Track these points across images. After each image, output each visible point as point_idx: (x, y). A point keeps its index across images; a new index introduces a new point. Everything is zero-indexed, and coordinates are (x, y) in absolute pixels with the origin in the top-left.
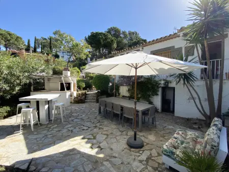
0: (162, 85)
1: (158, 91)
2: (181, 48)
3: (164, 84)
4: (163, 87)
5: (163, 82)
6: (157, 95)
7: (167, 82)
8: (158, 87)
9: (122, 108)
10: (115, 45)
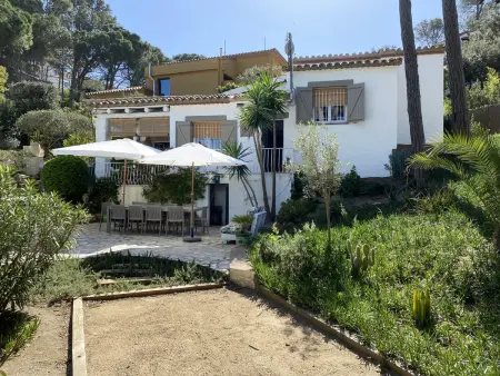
0: (211, 182)
1: (204, 191)
2: (235, 122)
3: (214, 179)
4: (211, 185)
5: (211, 176)
6: (203, 197)
7: (217, 177)
8: (204, 185)
9: (164, 214)
10: (26, 41)
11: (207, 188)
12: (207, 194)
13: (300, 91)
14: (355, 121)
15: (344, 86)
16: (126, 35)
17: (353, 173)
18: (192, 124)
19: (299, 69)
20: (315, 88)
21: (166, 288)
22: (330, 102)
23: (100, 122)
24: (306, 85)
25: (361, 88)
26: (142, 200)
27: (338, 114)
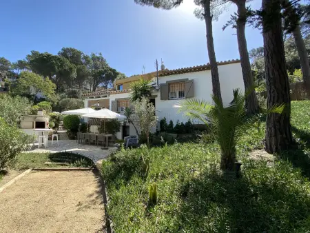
0: (122, 125)
3: (124, 124)
5: (122, 122)
6: (119, 131)
8: (120, 126)
10: (74, 75)
11: (121, 128)
12: (121, 130)
13: (162, 85)
14: (190, 97)
15: (183, 82)
16: (111, 69)
17: (189, 122)
18: (118, 102)
19: (161, 75)
20: (169, 84)
21: (67, 168)
22: (177, 89)
23: (86, 102)
24: (165, 82)
25: (192, 82)
26: (97, 131)
27: (182, 95)
